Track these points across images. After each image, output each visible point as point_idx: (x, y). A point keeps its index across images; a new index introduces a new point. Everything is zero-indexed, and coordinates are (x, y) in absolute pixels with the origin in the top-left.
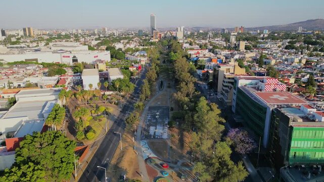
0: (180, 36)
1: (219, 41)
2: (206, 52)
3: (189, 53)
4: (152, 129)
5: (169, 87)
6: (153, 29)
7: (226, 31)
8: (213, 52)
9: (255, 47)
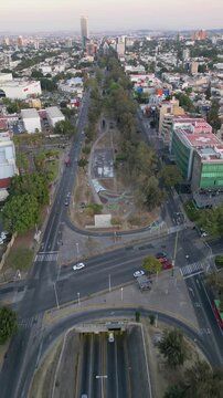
0: (121, 50)
1: (169, 58)
2: (152, 77)
3: (132, 80)
4: (100, 170)
5: (112, 128)
6: (85, 39)
7: (181, 38)
8: (160, 78)
9: (211, 66)
